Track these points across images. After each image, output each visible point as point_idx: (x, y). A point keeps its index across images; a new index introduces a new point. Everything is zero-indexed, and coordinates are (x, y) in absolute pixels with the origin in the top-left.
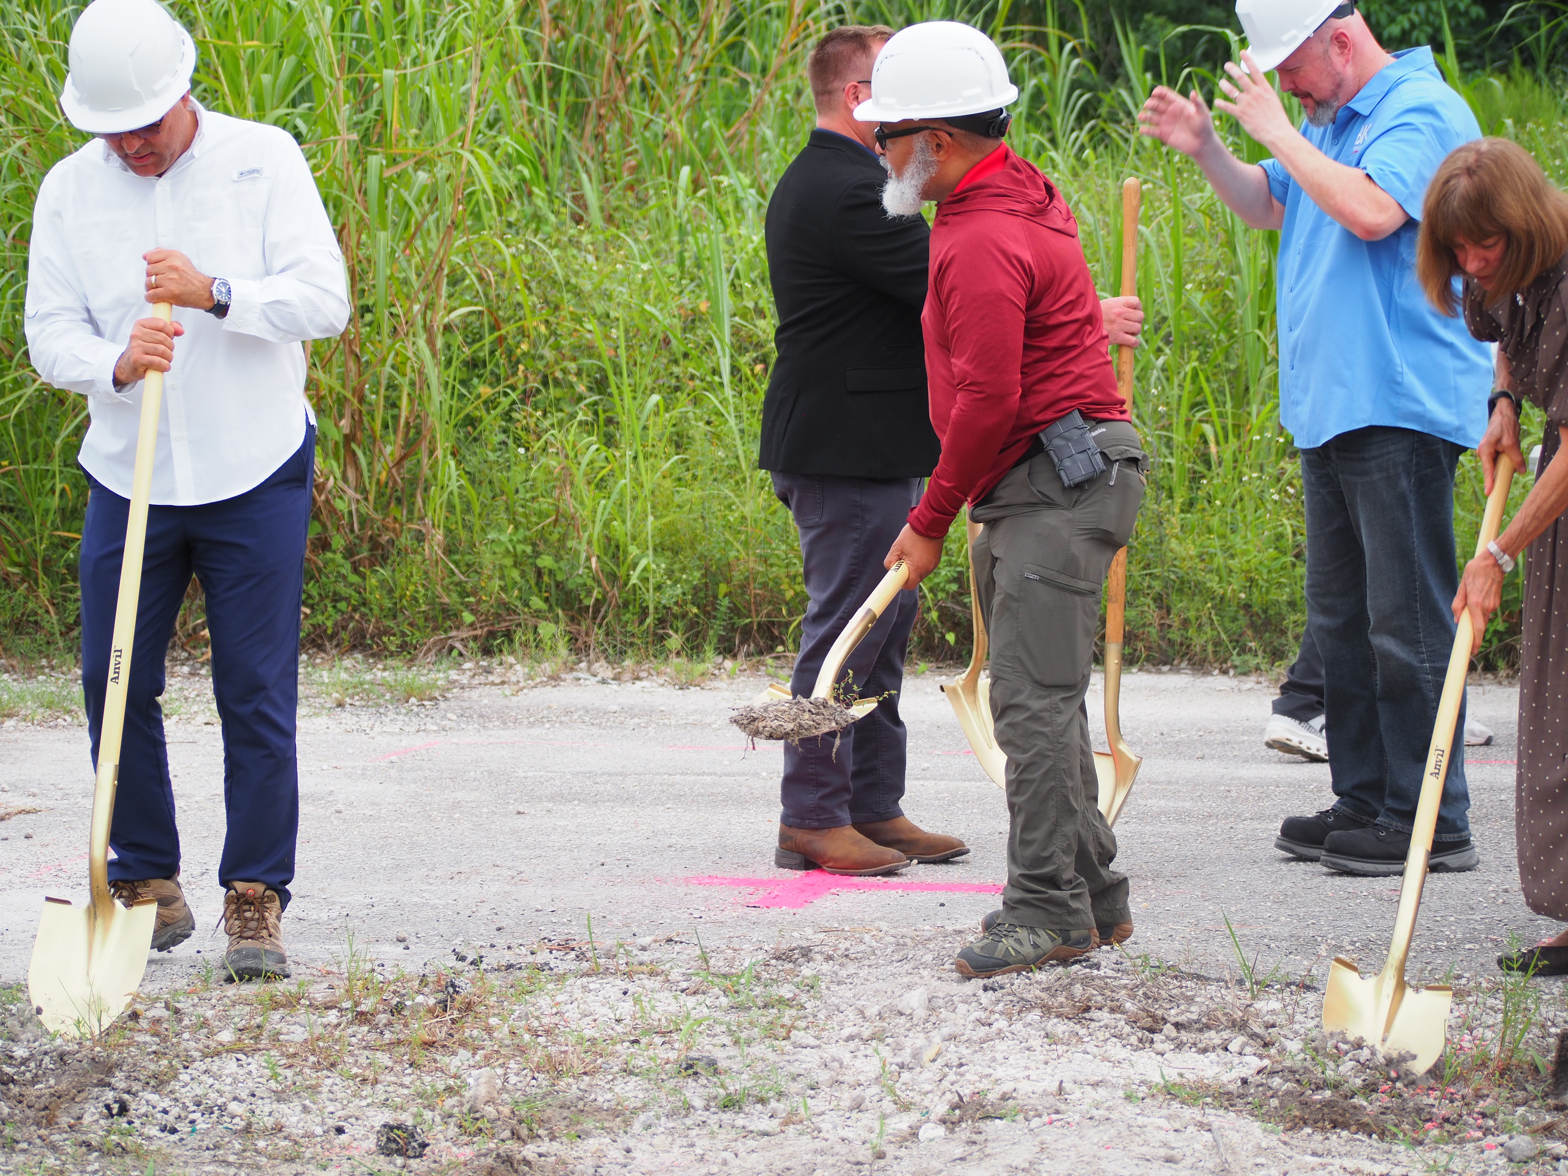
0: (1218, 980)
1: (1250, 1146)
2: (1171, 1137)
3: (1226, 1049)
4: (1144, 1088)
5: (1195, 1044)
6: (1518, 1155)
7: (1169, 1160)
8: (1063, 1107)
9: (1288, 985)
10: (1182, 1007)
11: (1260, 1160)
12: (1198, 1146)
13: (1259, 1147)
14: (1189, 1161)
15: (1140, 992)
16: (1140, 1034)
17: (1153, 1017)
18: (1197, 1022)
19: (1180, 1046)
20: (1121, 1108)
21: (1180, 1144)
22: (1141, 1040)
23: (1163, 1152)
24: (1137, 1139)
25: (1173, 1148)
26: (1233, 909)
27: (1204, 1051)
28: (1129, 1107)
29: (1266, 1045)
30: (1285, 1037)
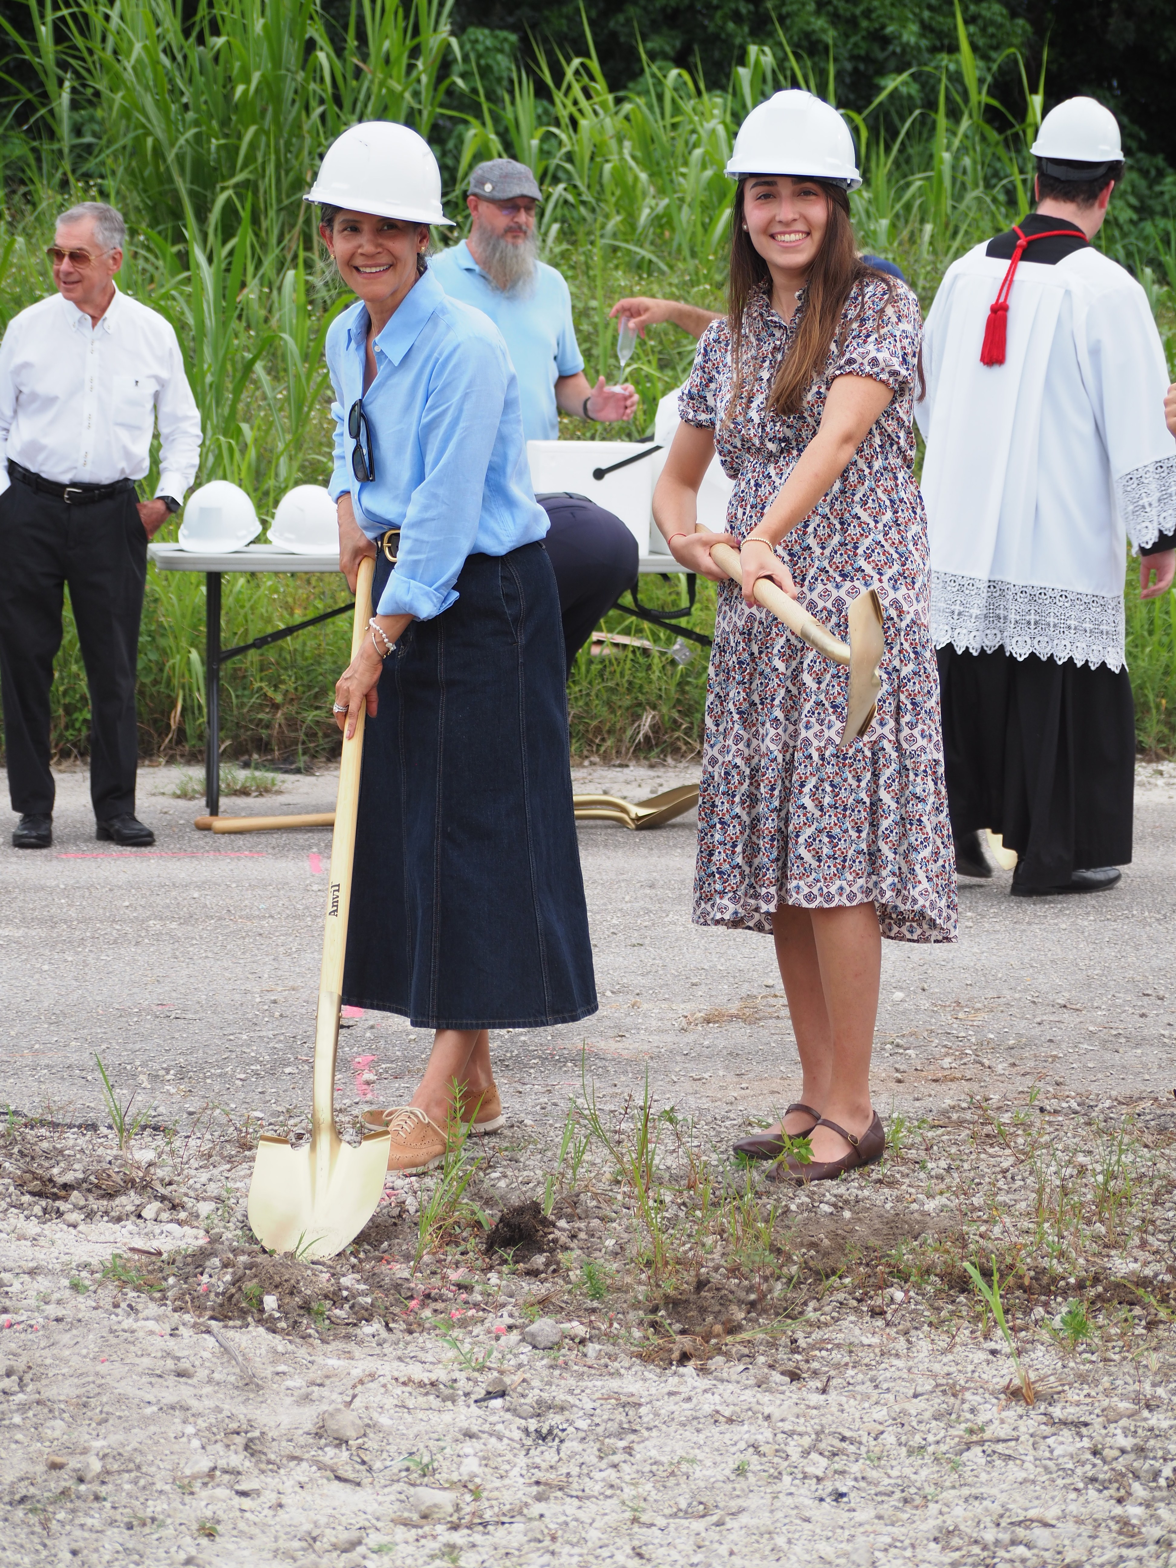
0: (70, 1126)
1: (263, 1351)
2: (172, 1343)
3: (139, 1216)
4: (84, 1274)
5: (106, 1213)
6: (542, 1341)
7: (180, 1374)
8: (8, 1303)
9: (144, 1128)
10: (62, 1165)
11: (282, 1368)
12: (206, 1355)
13: (276, 1352)
14: (202, 1374)
15: (16, 1150)
16: (44, 1203)
17: (41, 1179)
18: (84, 1180)
19: (90, 1216)
20: (73, 1302)
21: (186, 1353)
22: (45, 1211)
23: (170, 1364)
24: (132, 1348)
25: (178, 1359)
26: (13, 1033)
27: (119, 1220)
28: (81, 1299)
29: (174, 1207)
30: (186, 1195)
